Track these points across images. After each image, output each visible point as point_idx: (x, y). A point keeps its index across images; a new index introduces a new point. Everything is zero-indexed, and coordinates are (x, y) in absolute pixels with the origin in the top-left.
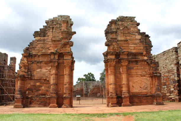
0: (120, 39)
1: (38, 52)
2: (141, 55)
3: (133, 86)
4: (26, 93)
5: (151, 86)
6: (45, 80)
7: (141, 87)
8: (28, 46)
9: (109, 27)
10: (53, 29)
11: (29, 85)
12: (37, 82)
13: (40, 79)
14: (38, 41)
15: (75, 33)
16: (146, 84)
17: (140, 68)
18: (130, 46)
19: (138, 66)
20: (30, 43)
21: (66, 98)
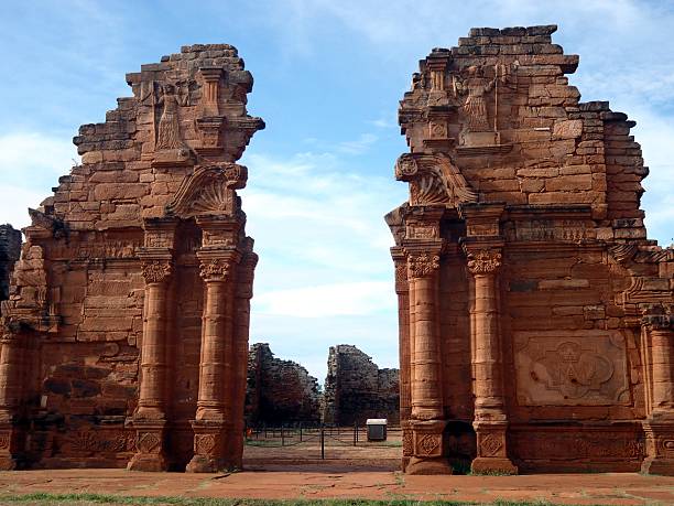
0: (469, 145)
1: (94, 221)
2: (577, 219)
3: (533, 373)
4: (39, 402)
5: (629, 375)
6: (122, 344)
7: (574, 381)
8: (53, 195)
9: (416, 87)
10: (157, 114)
11: (54, 368)
12: (88, 354)
13: (102, 342)
14: (94, 168)
15: (261, 125)
16: (605, 364)
17: (575, 283)
18: (522, 177)
19: (560, 272)
20: (62, 180)
21: (203, 427)
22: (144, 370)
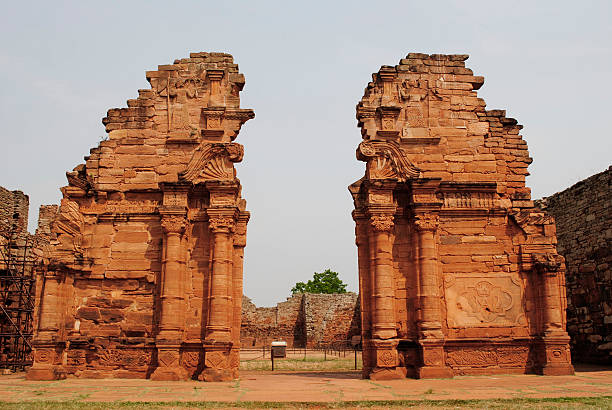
0: (410, 136)
1: (119, 183)
2: (487, 192)
3: (458, 304)
4: (73, 327)
5: (525, 304)
6: (143, 280)
7: (487, 309)
8: (85, 162)
10: (172, 103)
11: (85, 299)
12: (113, 289)
14: (120, 143)
15: (251, 114)
16: (508, 297)
17: (486, 239)
18: (449, 161)
19: (477, 231)
20: (92, 151)
21: (213, 346)
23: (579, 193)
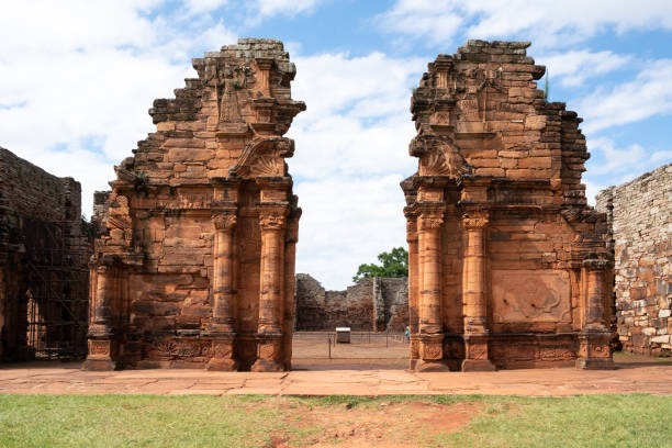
0: (464, 131)
1: (169, 178)
2: (540, 189)
3: (505, 301)
4: (129, 319)
5: (571, 301)
6: (196, 275)
7: (533, 305)
8: (133, 155)
9: (426, 84)
10: (220, 94)
11: (140, 293)
12: (168, 283)
13: (178, 273)
14: (168, 135)
15: (302, 107)
16: (554, 294)
17: (536, 237)
18: (502, 157)
19: (528, 229)
20: (140, 143)
21: (265, 339)
22: (216, 296)
23: (645, 185)
